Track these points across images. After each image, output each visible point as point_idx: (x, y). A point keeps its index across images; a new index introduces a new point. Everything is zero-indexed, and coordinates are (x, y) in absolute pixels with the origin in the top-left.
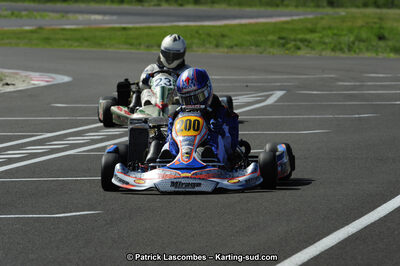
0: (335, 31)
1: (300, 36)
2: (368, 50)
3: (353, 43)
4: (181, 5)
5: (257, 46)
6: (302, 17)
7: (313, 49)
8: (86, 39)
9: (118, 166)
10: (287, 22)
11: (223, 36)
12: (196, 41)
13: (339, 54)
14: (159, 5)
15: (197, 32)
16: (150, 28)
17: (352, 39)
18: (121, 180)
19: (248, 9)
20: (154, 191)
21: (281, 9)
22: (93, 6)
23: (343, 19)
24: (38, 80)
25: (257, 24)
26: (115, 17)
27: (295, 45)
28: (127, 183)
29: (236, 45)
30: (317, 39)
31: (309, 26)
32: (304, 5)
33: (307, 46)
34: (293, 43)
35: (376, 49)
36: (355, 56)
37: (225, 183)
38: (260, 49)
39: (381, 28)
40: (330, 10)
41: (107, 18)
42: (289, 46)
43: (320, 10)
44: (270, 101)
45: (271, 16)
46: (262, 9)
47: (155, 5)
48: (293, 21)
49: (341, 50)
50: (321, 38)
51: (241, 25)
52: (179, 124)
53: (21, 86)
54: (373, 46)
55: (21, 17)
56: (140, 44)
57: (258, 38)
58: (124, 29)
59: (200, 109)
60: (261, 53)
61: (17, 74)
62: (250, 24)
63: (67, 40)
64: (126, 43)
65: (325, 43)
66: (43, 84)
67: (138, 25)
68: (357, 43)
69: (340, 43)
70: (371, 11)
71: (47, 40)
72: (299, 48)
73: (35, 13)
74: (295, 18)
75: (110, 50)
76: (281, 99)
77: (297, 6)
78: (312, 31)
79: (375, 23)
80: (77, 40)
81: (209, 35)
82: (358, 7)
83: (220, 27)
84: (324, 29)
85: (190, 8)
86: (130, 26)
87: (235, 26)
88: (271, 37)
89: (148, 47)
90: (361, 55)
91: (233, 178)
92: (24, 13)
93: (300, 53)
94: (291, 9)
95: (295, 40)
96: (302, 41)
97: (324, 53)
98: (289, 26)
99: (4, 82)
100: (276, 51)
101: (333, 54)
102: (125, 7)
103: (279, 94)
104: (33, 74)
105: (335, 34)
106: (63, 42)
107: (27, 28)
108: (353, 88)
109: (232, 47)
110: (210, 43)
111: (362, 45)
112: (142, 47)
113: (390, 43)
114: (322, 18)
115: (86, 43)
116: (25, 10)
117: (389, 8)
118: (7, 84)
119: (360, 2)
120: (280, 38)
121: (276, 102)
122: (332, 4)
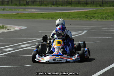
0: (102, 14)
2: (111, 19)
3: (107, 17)
4: (58, 6)
5: (79, 18)
6: (92, 10)
7: (95, 18)
8: (31, 16)
9: (37, 55)
10: (88, 11)
11: (70, 15)
13: (102, 20)
14: (51, 6)
15: (62, 14)
16: (49, 13)
17: (106, 16)
18: (38, 59)
19: (77, 7)
20: (48, 62)
21: (86, 7)
22: (33, 7)
23: (104, 10)
24: (17, 28)
25: (79, 12)
26: (39, 10)
28: (40, 60)
29: (73, 18)
30: (96, 16)
31: (94, 12)
32: (93, 6)
33: (94, 18)
34: (89, 17)
37: (69, 60)
38: (80, 19)
40: (100, 8)
41: (37, 10)
42: (88, 18)
43: (97, 8)
44: (83, 33)
49: (103, 19)
51: (75, 12)
52: (55, 42)
53: (12, 30)
54: (112, 18)
56: (46, 18)
57: (79, 16)
58: (42, 13)
59: (62, 38)
60: (80, 20)
61: (11, 26)
62: (77, 12)
63: (25, 17)
64: (42, 17)
65: (99, 17)
66: (19, 29)
67: (45, 12)
68: (108, 17)
69: (103, 17)
70: (111, 8)
71: (20, 17)
72: (91, 18)
73: (16, 9)
74: (90, 10)
75: (38, 19)
76: (86, 33)
77: (91, 6)
78: (95, 13)
79: (113, 11)
80: (28, 17)
81: (66, 15)
82: (108, 7)
83: (69, 12)
84: (98, 13)
85: (60, 7)
86: (43, 12)
87: (73, 12)
88: (83, 15)
89: (48, 18)
90: (109, 20)
91: (71, 58)
92: (13, 9)
93: (91, 20)
94: (90, 8)
95: (90, 16)
96: (92, 16)
97: (98, 20)
98: (88, 12)
99: (8, 29)
100: (85, 19)
101: (101, 20)
102: (42, 7)
103: (86, 31)
104: (16, 26)
107: (14, 13)
109: (72, 18)
110: (66, 17)
111: (109, 18)
114: (98, 10)
116: (14, 8)
118: (9, 29)
119: (109, 5)
120: (86, 16)
121: (85, 34)
122: (100, 6)
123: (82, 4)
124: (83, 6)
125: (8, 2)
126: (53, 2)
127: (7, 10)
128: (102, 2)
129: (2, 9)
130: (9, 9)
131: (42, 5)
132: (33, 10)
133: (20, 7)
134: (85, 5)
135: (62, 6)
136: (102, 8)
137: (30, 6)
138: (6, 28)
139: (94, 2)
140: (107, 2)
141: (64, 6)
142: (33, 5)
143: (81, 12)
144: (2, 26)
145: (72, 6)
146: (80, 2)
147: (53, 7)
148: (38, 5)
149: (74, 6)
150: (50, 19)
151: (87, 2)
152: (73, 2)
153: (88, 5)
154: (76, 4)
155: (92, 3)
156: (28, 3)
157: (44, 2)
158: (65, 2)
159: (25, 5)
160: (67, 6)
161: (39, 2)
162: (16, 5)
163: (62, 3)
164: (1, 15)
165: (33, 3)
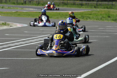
0: (97, 15)
1: (87, 16)
2: (106, 20)
6: (87, 11)
7: (91, 19)
8: (29, 15)
10: (83, 12)
11: (66, 15)
12: (59, 16)
13: (98, 21)
15: (59, 14)
17: (101, 17)
19: (72, 8)
21: (82, 8)
22: (30, 6)
23: (99, 12)
24: (19, 25)
26: (36, 9)
30: (92, 17)
32: (88, 7)
33: (89, 18)
35: (108, 20)
36: (103, 21)
39: (109, 14)
40: (95, 9)
41: (34, 9)
43: (92, 9)
45: (79, 10)
46: (76, 8)
48: (85, 12)
49: (99, 20)
50: (93, 16)
53: (15, 27)
55: (11, 9)
58: (40, 12)
61: (13, 24)
63: (24, 15)
65: (94, 18)
66: (20, 26)
69: (98, 18)
70: (106, 9)
71: (19, 15)
72: (87, 19)
73: (15, 8)
74: (86, 11)
77: (86, 8)
78: (90, 14)
79: (107, 13)
80: (27, 15)
81: (63, 15)
82: (102, 8)
84: (94, 14)
88: (79, 16)
92: (12, 7)
94: (85, 9)
95: (86, 17)
96: (88, 17)
97: (94, 20)
99: (10, 26)
101: (97, 21)
102: (39, 6)
105: (97, 16)
107: (14, 12)
108: (103, 30)
110: (63, 17)
111: (104, 19)
113: (112, 18)
114: (93, 11)
115: (30, 16)
117: (111, 9)
119: (103, 7)
120: (82, 16)
122: (95, 7)
123: (77, 5)
125: (6, 0)
127: (5, 8)
128: (97, 4)
129: (2, 7)
130: (7, 7)
131: (39, 4)
132: (31, 9)
133: (18, 6)
134: (80, 6)
135: (58, 6)
136: (97, 9)
137: (28, 5)
138: (8, 25)
139: (88, 3)
140: (101, 4)
141: (61, 6)
142: (30, 4)
143: (77, 12)
144: (4, 23)
145: (67, 7)
146: (75, 3)
148: (35, 5)
149: (70, 7)
151: (82, 3)
153: (83, 6)
154: (72, 4)
155: (87, 4)
157: (41, 2)
159: (22, 4)
160: (63, 6)
161: (36, 2)
162: (14, 3)
163: (58, 3)
164: (1, 12)
165: (30, 2)
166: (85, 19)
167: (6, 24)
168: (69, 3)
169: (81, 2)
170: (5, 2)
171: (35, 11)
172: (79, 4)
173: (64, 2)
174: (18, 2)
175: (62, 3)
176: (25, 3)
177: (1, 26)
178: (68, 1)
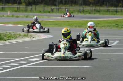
4: (85, 14)
5: (109, 27)
8: (56, 24)
10: (118, 20)
11: (98, 24)
14: (78, 14)
16: (76, 21)
19: (106, 16)
21: (116, 16)
22: (58, 14)
25: (109, 20)
26: (65, 18)
27: (121, 27)
29: (102, 26)
34: (120, 26)
42: (119, 27)
45: (113, 18)
46: (110, 16)
47: (77, 14)
51: (104, 20)
53: (38, 38)
56: (73, 26)
57: (109, 24)
58: (68, 21)
61: (36, 35)
62: (107, 20)
63: (50, 24)
64: (69, 26)
67: (72, 20)
73: (40, 16)
74: (121, 18)
76: (118, 43)
77: (121, 15)
80: (54, 25)
83: (97, 21)
85: (88, 15)
86: (70, 20)
87: (102, 20)
88: (113, 24)
94: (120, 16)
95: (121, 25)
98: (119, 21)
100: (115, 28)
104: (41, 35)
106: (50, 25)
109: (101, 27)
112: (74, 27)
118: (34, 38)
120: (116, 24)
121: (116, 44)
123: (112, 12)
124: (113, 14)
125: (31, 8)
126: (80, 9)
127: (30, 17)
129: (26, 16)
132: (58, 18)
133: (45, 14)
134: (115, 13)
135: (90, 13)
137: (55, 13)
138: (31, 36)
141: (93, 14)
142: (58, 12)
143: (111, 20)
144: (26, 34)
145: (100, 14)
146: (109, 9)
147: (80, 15)
149: (103, 14)
150: (78, 28)
151: (117, 9)
152: (102, 9)
153: (117, 13)
154: (105, 11)
156: (53, 10)
157: (70, 9)
158: (93, 9)
159: (49, 12)
160: (95, 13)
161: (64, 9)
162: (40, 12)
163: (90, 10)
164: (25, 22)
165: (58, 10)
166: (119, 28)
167: (28, 35)
168: (102, 10)
169: (115, 8)
170: (30, 11)
171: (62, 19)
172: (113, 10)
173: (97, 9)
174: (45, 10)
175: (93, 10)
176: (53, 11)
177: (22, 37)
178: (101, 8)
